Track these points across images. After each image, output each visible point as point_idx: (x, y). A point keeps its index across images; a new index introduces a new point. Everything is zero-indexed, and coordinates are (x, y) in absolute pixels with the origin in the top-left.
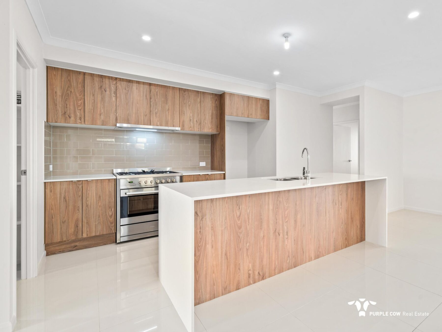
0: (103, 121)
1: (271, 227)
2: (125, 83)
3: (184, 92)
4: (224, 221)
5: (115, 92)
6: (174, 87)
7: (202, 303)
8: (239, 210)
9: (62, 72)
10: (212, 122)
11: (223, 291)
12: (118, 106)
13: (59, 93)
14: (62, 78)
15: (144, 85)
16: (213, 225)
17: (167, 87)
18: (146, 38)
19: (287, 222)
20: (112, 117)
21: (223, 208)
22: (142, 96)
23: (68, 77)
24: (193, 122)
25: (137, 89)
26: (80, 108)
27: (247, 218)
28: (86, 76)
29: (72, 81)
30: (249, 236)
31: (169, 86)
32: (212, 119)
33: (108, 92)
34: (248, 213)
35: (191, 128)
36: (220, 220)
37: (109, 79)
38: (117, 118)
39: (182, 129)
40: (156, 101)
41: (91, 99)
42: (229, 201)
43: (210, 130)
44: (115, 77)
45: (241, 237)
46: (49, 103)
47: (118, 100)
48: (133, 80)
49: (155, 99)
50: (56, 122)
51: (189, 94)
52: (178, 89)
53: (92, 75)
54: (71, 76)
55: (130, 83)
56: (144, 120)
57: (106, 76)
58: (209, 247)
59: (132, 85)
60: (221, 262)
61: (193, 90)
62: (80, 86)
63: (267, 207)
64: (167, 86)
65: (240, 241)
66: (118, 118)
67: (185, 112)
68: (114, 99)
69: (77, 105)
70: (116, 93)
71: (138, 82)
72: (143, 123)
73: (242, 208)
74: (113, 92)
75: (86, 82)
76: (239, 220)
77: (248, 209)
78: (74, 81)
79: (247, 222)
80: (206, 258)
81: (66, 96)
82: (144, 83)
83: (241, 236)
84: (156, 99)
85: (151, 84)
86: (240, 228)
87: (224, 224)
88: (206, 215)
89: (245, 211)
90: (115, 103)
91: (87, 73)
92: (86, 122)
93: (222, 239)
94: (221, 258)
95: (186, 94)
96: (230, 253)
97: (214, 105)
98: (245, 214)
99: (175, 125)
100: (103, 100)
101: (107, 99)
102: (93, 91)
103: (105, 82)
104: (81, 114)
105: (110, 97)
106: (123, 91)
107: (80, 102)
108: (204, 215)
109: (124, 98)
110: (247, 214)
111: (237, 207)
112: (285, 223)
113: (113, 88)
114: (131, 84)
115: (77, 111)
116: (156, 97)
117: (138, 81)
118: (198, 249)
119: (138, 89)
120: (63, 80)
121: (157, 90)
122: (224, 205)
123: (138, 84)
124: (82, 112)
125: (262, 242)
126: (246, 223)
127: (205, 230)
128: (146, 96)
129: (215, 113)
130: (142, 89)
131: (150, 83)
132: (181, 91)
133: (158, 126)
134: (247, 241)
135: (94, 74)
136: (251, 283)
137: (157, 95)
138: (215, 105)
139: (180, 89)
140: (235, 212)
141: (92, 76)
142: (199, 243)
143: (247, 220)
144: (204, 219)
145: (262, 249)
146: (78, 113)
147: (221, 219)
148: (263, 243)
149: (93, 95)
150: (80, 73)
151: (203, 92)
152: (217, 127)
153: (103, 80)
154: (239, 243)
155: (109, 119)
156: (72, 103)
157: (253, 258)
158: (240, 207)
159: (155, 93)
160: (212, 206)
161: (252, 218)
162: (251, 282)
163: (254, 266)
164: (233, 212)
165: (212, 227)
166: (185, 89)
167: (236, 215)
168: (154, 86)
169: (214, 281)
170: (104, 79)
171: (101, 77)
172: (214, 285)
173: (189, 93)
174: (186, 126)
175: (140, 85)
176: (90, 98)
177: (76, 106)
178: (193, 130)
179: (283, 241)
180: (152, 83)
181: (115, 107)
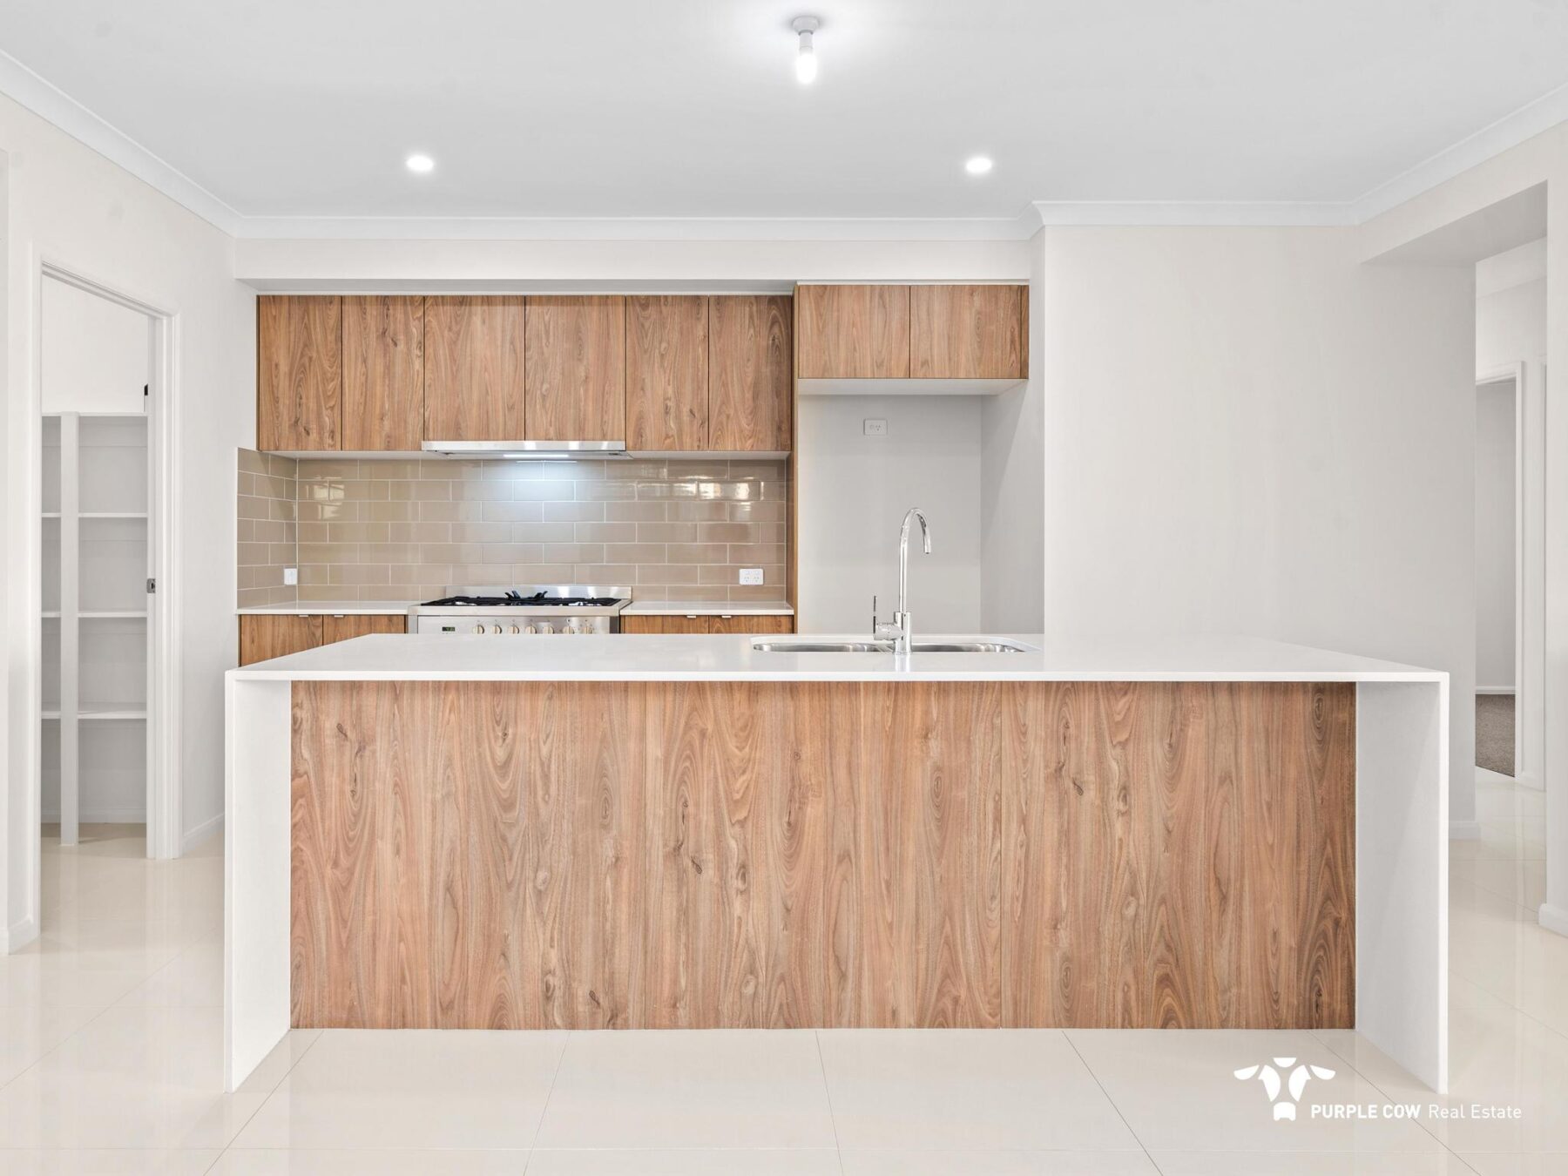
0: (389, 437)
1: (655, 829)
2: (448, 308)
3: (644, 310)
4: (440, 771)
5: (420, 343)
6: (607, 297)
7: (359, 1027)
8: (504, 740)
9: (289, 306)
10: (754, 412)
11: (436, 1013)
12: (430, 386)
13: (284, 368)
14: (290, 323)
15: (507, 307)
16: (400, 780)
17: (580, 299)
18: (420, 164)
19: (742, 823)
20: (414, 421)
21: (440, 725)
22: (499, 343)
23: (303, 318)
24: (678, 418)
25: (484, 322)
26: (332, 403)
27: (538, 776)
28: (346, 308)
29: (312, 326)
30: (549, 846)
31: (588, 296)
32: (755, 397)
33: (401, 347)
34: (544, 759)
35: (668, 441)
36: (426, 765)
37: (405, 303)
38: (426, 424)
39: (636, 445)
40: (543, 353)
41: (359, 370)
42: (462, 702)
43: (746, 442)
44: (420, 296)
45: (510, 841)
46: (262, 397)
47: (428, 366)
48: (471, 297)
49: (541, 347)
50: (277, 449)
51: (661, 312)
52: (621, 303)
53: (360, 300)
54: (311, 313)
55: (463, 307)
56: (505, 424)
57: (397, 296)
58: (385, 847)
59: (470, 312)
60: (430, 910)
61: (676, 296)
62: (331, 338)
63: (632, 746)
64: (582, 296)
65: (507, 857)
66: (429, 424)
67: (648, 381)
68: (418, 365)
69: (324, 395)
70: (422, 346)
71: (488, 300)
72: (501, 436)
73: (515, 735)
74: (414, 345)
75: (345, 324)
76: (503, 776)
77: (545, 743)
78: (318, 325)
79: (540, 793)
80: (374, 882)
81: (300, 372)
82: (505, 300)
83: (512, 836)
84: (545, 349)
85: (528, 300)
86: (508, 806)
87: (443, 782)
88: (373, 740)
89: (531, 749)
90: (421, 376)
91: (348, 296)
92: (347, 444)
93: (434, 833)
94: (431, 898)
95: (650, 316)
96: (464, 887)
97: (765, 342)
98: (530, 761)
99: (609, 433)
100: (389, 374)
101: (399, 369)
102: (362, 351)
103: (394, 315)
104: (334, 422)
105: (408, 362)
106: (443, 337)
107: (331, 386)
108: (367, 739)
109: (446, 360)
110: (538, 759)
111: (494, 730)
112: (733, 825)
113: (415, 331)
114: (467, 308)
115: (325, 412)
116: (544, 341)
117: (488, 297)
118: (346, 846)
119: (487, 321)
120: (292, 328)
121: (547, 318)
122: (440, 714)
123: (489, 305)
124: (335, 415)
125: (608, 878)
126: (535, 794)
127: (372, 788)
128: (512, 343)
129: (769, 374)
130: (499, 320)
131: (525, 297)
132: (630, 308)
133: (549, 440)
134: (539, 862)
135: (366, 296)
136: (555, 1024)
137: (547, 332)
138: (771, 342)
139: (626, 300)
140: (487, 745)
141: (360, 304)
142: (350, 827)
143: (539, 783)
144: (367, 753)
145: (609, 907)
146: (327, 419)
147: (429, 764)
148: (616, 884)
149: (365, 361)
150: (329, 300)
151: (719, 298)
152: (779, 429)
153: (388, 309)
154: (504, 861)
155: (405, 428)
156: (312, 392)
157: (564, 929)
158: (510, 731)
159: (542, 328)
160: (396, 712)
161: (562, 779)
162: (554, 1020)
163: (569, 963)
164: (479, 746)
165: (396, 785)
166: (647, 297)
167: (493, 758)
168: (539, 305)
169: (402, 969)
170: (391, 307)
171: (384, 301)
172: (403, 980)
173: (663, 308)
174: (650, 434)
175: (494, 308)
176: (356, 369)
177: (322, 398)
178: (678, 449)
179: (723, 902)
180: (531, 297)
181: (421, 392)
